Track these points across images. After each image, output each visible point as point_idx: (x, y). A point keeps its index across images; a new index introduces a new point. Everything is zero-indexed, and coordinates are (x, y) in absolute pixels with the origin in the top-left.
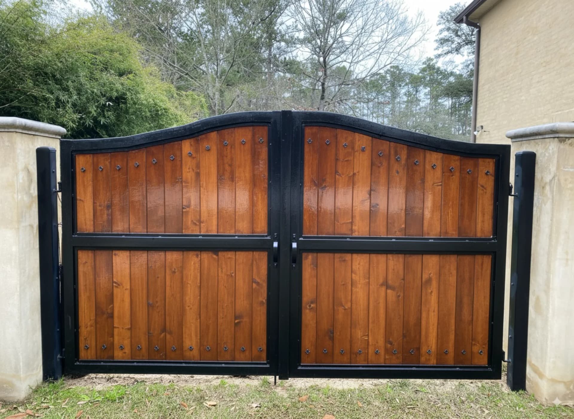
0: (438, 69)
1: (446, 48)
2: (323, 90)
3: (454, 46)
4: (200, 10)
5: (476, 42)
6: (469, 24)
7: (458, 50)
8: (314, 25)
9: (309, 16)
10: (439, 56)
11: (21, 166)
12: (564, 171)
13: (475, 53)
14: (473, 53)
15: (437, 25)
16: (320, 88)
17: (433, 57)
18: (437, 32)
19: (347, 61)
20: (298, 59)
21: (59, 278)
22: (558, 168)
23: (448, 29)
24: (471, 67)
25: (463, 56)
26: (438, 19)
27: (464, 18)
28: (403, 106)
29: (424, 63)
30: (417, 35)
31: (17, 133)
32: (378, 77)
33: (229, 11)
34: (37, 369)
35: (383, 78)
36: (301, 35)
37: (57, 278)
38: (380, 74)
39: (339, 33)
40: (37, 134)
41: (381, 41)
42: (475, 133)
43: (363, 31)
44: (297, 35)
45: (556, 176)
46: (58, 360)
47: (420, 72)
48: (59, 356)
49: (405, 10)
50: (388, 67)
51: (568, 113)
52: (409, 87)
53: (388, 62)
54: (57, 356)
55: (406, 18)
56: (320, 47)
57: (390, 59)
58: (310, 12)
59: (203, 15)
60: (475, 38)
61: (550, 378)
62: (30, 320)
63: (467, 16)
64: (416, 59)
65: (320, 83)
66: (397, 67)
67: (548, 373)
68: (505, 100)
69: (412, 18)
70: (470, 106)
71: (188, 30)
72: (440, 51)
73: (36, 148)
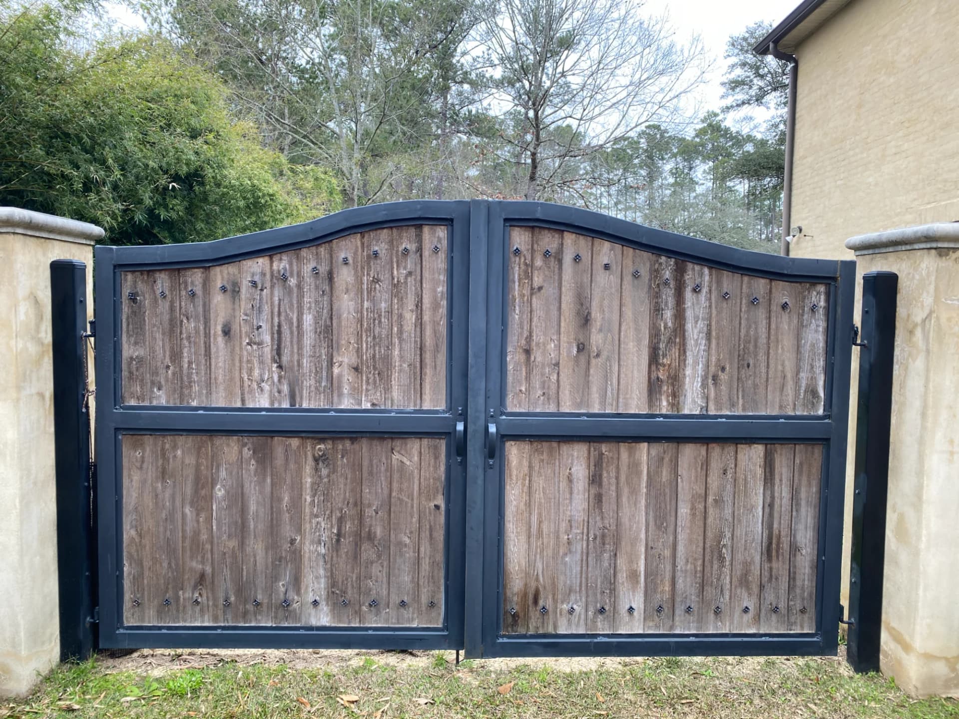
0: (727, 130)
1: (740, 96)
2: (534, 166)
3: (753, 92)
4: (328, 29)
5: (790, 86)
6: (779, 55)
7: (759, 99)
8: (518, 55)
9: (510, 42)
10: (728, 109)
11: (22, 292)
12: (948, 304)
13: (788, 105)
14: (785, 104)
15: (726, 58)
16: (529, 161)
17: (718, 111)
18: (725, 69)
19: (574, 116)
20: (492, 113)
21: (89, 483)
22: (937, 299)
23: (744, 64)
24: (782, 127)
25: (768, 108)
26: (727, 48)
27: (771, 45)
28: (668, 192)
29: (703, 121)
30: (690, 74)
31: (16, 235)
32: (626, 142)
33: (377, 31)
34: (51, 642)
35: (634, 144)
36: (498, 73)
37: (86, 484)
38: (629, 138)
39: (560, 70)
40: (52, 236)
41: (631, 84)
42: (788, 239)
43: (601, 66)
44: (489, 72)
45: (934, 312)
46: (88, 626)
47: (697, 136)
48: (88, 619)
49: (671, 32)
50: (643, 127)
51: (946, 205)
52: (678, 160)
53: (643, 119)
54: (85, 618)
55: (672, 46)
56: (528, 93)
57: (646, 113)
58: (512, 35)
59: (332, 37)
60: (788, 80)
61: (923, 652)
62: (38, 558)
63: (776, 42)
64: (689, 113)
65: (529, 153)
66: (657, 127)
67: (918, 644)
68: (839, 183)
69: (683, 46)
70: (780, 194)
71: (308, 63)
72: (729, 101)
73: (50, 262)
